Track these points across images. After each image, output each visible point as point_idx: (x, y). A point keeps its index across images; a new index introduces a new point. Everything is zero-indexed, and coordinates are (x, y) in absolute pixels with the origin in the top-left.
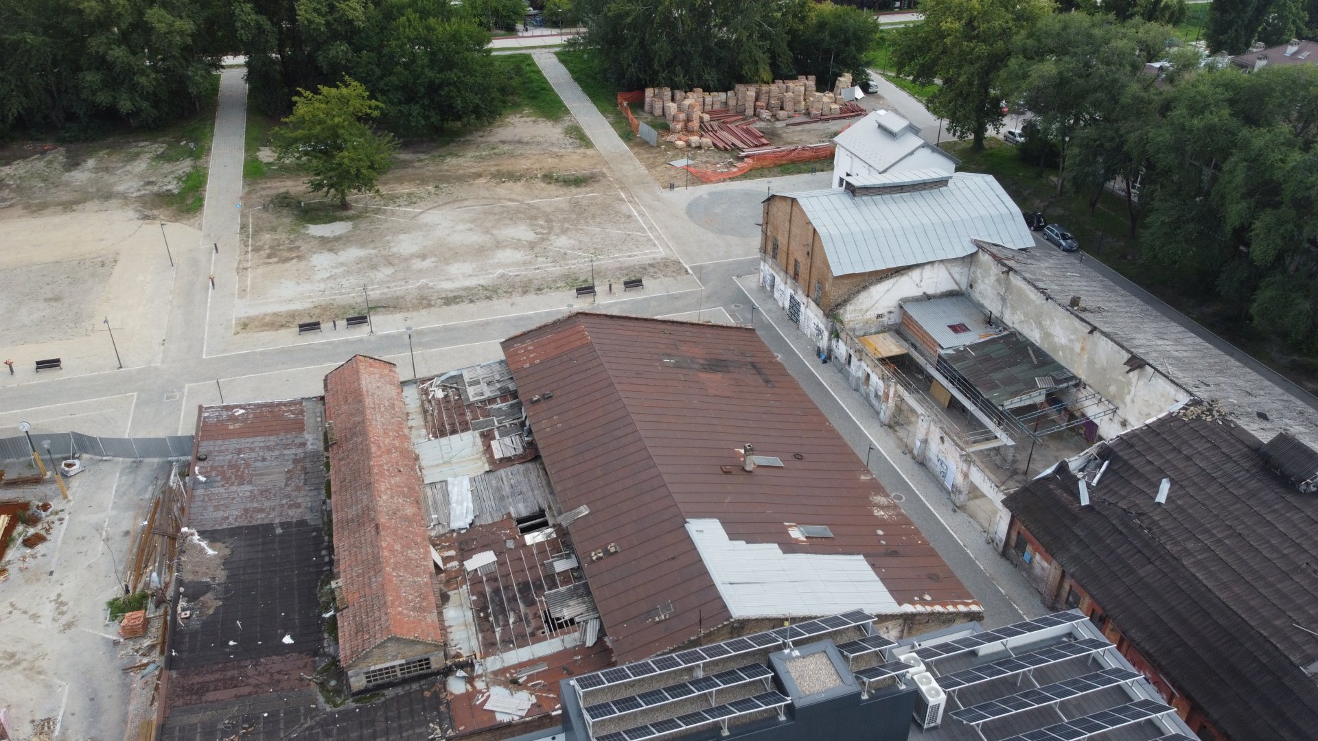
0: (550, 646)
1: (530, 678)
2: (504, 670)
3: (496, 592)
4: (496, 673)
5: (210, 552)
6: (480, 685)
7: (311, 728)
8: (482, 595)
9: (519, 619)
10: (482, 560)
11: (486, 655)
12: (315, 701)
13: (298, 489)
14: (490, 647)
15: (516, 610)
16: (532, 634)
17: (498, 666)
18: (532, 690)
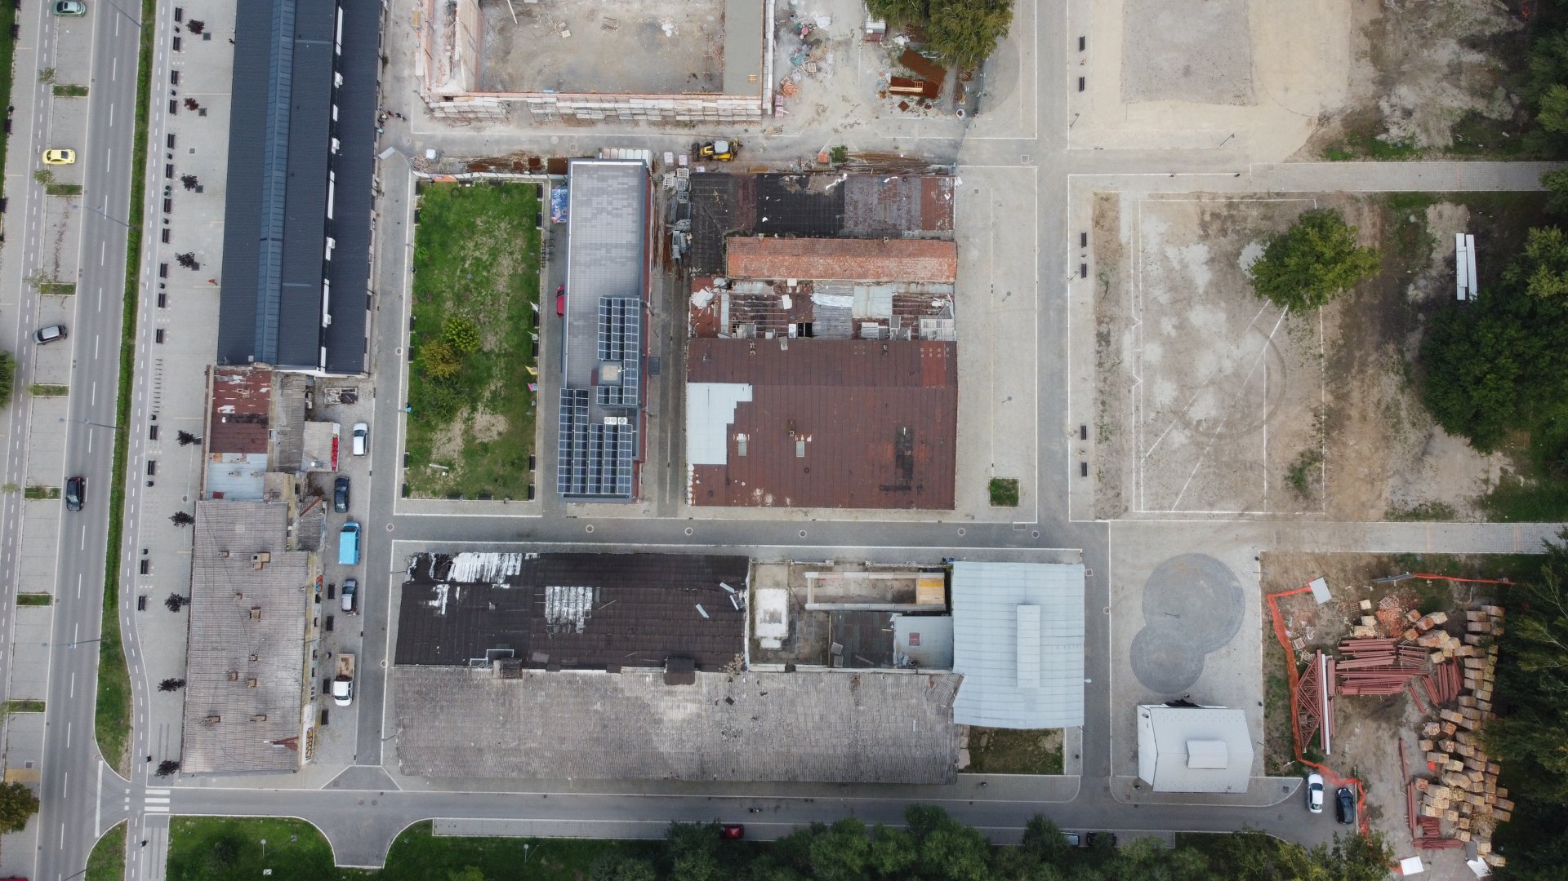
0: (725, 320)
1: (712, 310)
2: (720, 301)
3: (766, 305)
4: (720, 297)
5: (827, 187)
6: (716, 290)
7: (716, 227)
8: (766, 299)
9: (745, 311)
10: (787, 303)
11: (730, 295)
12: (729, 229)
13: (870, 226)
14: (734, 297)
15: (752, 311)
16: (735, 315)
17: (723, 298)
18: (706, 309)
